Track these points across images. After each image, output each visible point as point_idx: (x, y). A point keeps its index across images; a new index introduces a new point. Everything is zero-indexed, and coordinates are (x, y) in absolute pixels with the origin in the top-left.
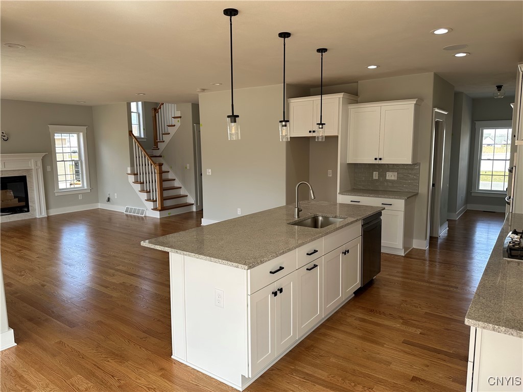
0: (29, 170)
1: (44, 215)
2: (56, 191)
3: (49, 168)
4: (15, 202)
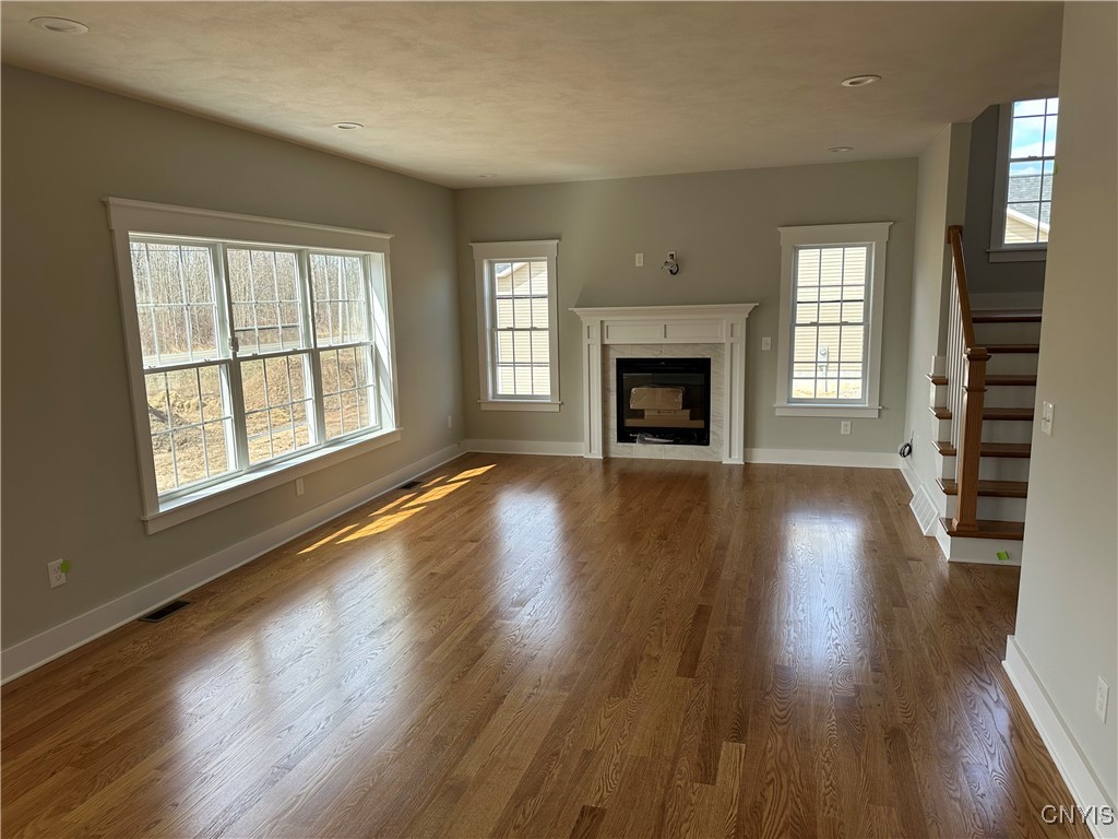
0: (717, 346)
1: (737, 459)
2: (778, 404)
3: (766, 343)
4: (682, 418)
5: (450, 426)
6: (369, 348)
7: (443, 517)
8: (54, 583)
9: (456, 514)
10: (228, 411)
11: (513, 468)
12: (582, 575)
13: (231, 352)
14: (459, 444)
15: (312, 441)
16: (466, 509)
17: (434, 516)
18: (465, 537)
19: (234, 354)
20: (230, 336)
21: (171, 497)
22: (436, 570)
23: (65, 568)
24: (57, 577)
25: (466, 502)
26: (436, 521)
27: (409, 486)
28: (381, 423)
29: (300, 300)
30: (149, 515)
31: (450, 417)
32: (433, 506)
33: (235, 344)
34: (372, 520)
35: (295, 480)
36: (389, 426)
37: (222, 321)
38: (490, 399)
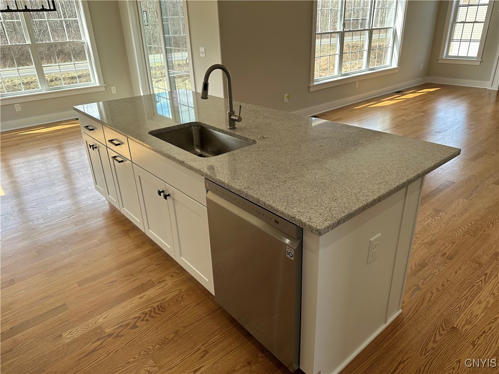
5: (421, 69)
6: (393, 29)
7: (411, 103)
8: (285, 101)
9: (417, 103)
10: (338, 51)
11: (449, 90)
12: (470, 128)
13: (342, 28)
14: (424, 78)
15: (364, 67)
16: (422, 102)
17: (407, 103)
18: (420, 111)
19: (343, 29)
20: (343, 22)
21: (317, 81)
22: (406, 119)
23: (288, 97)
24: (286, 100)
25: (422, 100)
26: (409, 104)
27: (398, 92)
28: (391, 64)
29: (369, 7)
30: (311, 85)
31: (422, 65)
32: (407, 100)
33: (344, 25)
34: (382, 102)
35: (356, 82)
36: (395, 65)
37: (341, 16)
38: (444, 57)
